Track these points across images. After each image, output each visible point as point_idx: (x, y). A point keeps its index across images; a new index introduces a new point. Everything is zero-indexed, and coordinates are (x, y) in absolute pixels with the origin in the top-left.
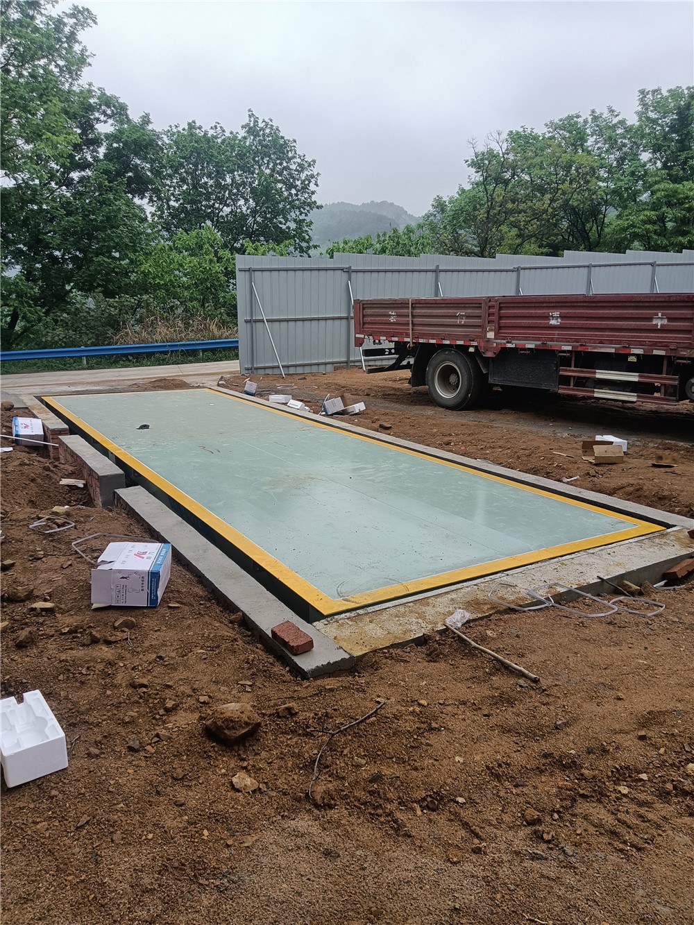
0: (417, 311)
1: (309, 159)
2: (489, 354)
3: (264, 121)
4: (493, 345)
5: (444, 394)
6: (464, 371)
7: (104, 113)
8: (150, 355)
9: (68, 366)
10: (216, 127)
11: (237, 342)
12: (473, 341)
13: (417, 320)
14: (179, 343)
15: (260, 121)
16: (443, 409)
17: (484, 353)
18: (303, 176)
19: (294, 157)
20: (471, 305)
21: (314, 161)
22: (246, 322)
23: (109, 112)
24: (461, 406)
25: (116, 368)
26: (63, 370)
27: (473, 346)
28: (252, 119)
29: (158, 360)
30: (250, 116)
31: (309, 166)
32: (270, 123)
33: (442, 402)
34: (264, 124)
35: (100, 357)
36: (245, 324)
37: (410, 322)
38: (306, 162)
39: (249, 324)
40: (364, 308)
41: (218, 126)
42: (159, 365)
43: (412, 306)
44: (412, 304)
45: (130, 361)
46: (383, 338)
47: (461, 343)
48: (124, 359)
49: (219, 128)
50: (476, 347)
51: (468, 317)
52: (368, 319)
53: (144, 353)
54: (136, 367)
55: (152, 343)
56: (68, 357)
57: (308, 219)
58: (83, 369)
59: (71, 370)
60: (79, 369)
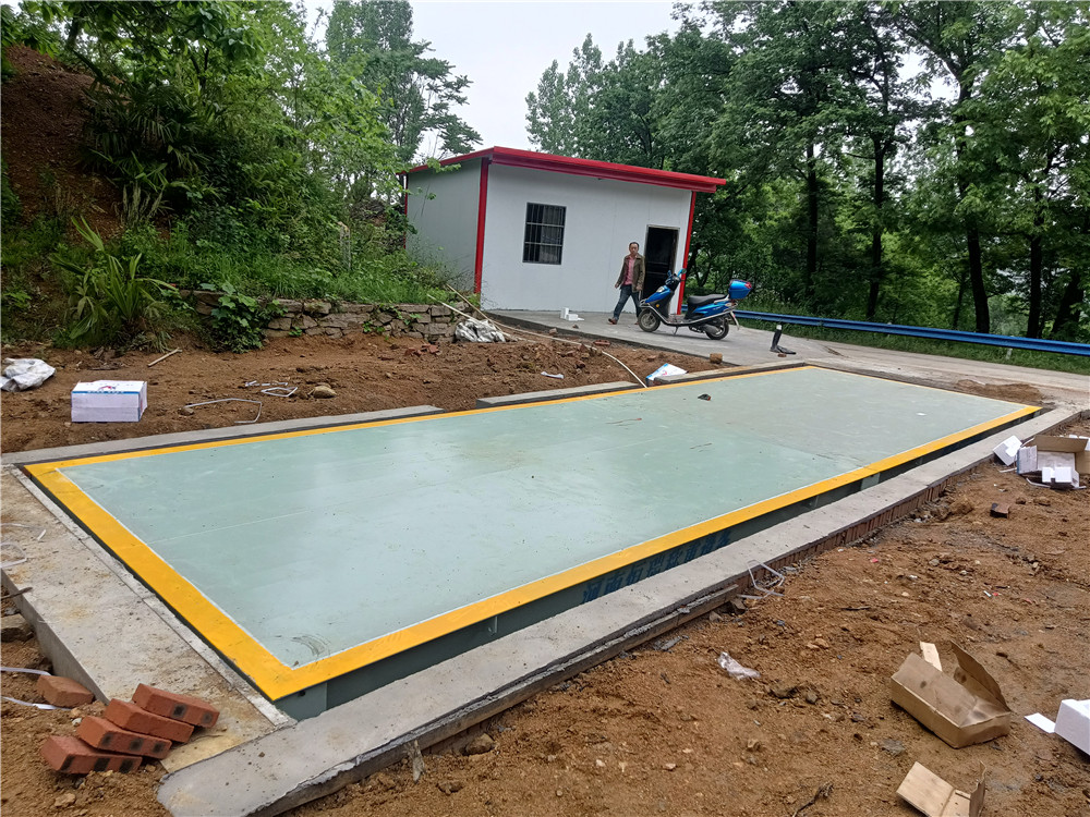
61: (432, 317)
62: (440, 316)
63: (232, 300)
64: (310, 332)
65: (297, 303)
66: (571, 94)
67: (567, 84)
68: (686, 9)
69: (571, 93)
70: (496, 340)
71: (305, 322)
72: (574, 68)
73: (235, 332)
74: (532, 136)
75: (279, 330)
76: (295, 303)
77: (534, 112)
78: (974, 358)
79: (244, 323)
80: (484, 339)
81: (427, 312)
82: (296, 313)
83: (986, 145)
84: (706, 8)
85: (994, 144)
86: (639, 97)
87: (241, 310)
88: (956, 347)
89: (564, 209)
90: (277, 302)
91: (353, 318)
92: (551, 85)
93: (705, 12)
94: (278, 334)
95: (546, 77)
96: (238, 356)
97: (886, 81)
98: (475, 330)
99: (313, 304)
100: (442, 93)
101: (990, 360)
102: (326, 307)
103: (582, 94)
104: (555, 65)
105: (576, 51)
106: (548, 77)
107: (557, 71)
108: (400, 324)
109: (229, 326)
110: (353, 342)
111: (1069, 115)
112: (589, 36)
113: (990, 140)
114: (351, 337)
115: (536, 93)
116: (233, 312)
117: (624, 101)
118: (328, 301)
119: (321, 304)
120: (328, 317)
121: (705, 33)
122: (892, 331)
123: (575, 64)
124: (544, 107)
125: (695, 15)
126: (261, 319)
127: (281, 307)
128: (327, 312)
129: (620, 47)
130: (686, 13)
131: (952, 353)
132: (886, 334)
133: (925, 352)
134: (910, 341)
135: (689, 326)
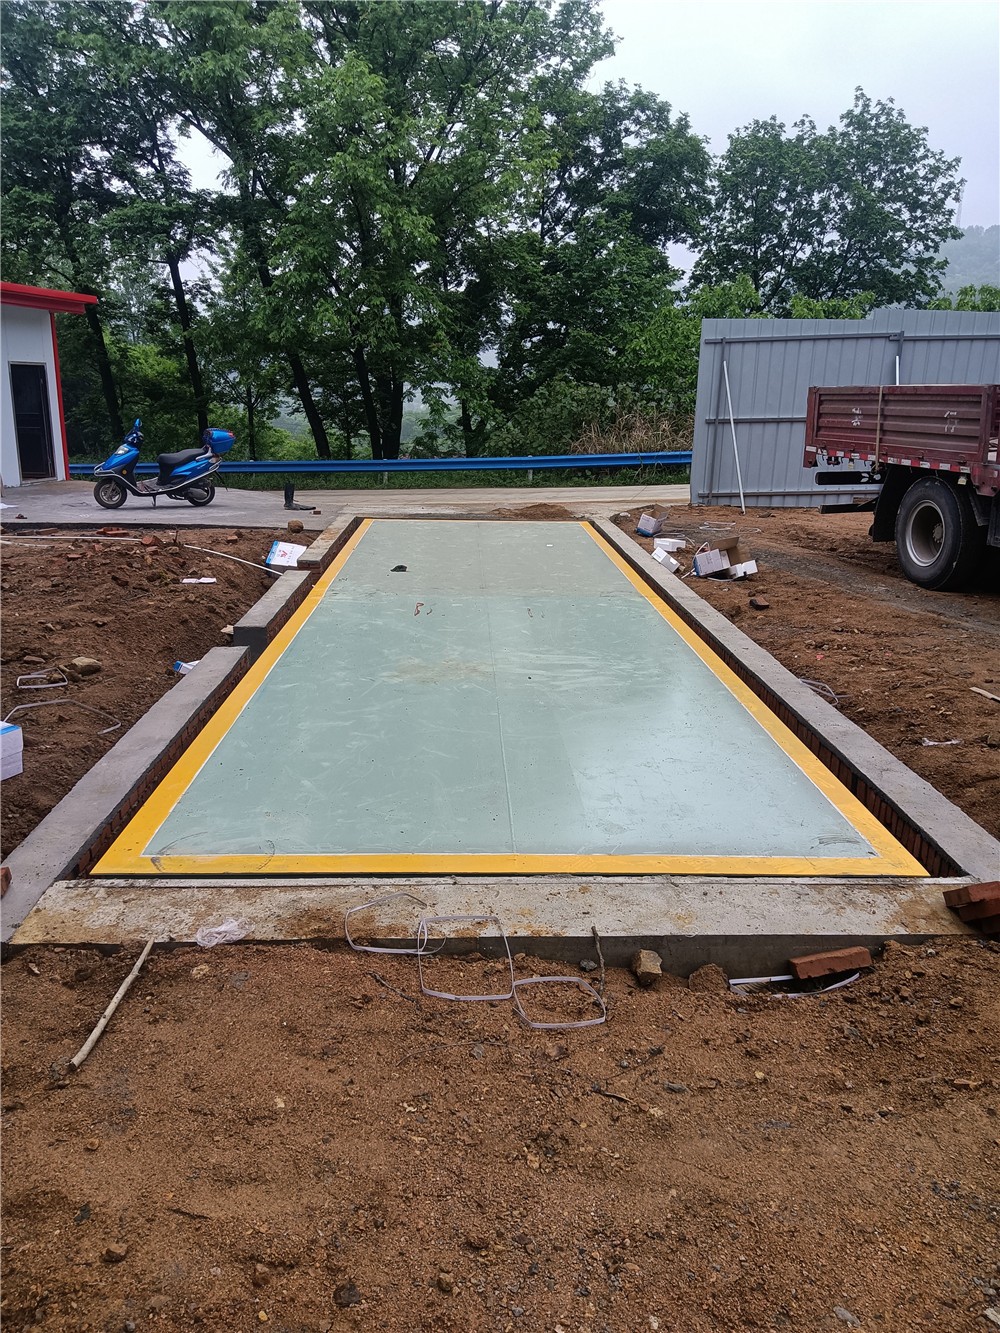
0: (892, 408)
1: (949, 157)
2: (986, 491)
3: (879, 103)
4: (993, 473)
5: (918, 559)
6: (949, 520)
7: (637, 121)
8: (614, 470)
9: (508, 481)
10: (803, 122)
11: (690, 456)
12: (964, 464)
13: (890, 424)
14: (656, 454)
15: (873, 104)
16: (910, 585)
17: (978, 487)
18: (936, 186)
19: (925, 157)
20: (967, 399)
21: (958, 160)
22: (709, 422)
23: (643, 117)
24: (938, 583)
25: (567, 486)
26: (501, 486)
27: (963, 474)
28: (861, 103)
29: (624, 476)
30: (857, 98)
31: (948, 169)
32: (890, 105)
33: (914, 572)
34: (879, 107)
35: (550, 470)
36: (706, 426)
37: (878, 428)
38: (944, 162)
39: (712, 427)
40: (821, 403)
41: (807, 120)
42: (625, 484)
43: (883, 400)
44: (884, 395)
45: (586, 477)
46: (840, 454)
47: (945, 467)
48: (580, 474)
49: (807, 124)
50: (968, 476)
51: (963, 420)
52: (824, 421)
53: (607, 467)
54: (593, 486)
55: (619, 452)
56: (510, 469)
57: (939, 258)
58: (526, 486)
59: (512, 487)
60: (520, 487)
97: (162, 166)
135: (169, 494)
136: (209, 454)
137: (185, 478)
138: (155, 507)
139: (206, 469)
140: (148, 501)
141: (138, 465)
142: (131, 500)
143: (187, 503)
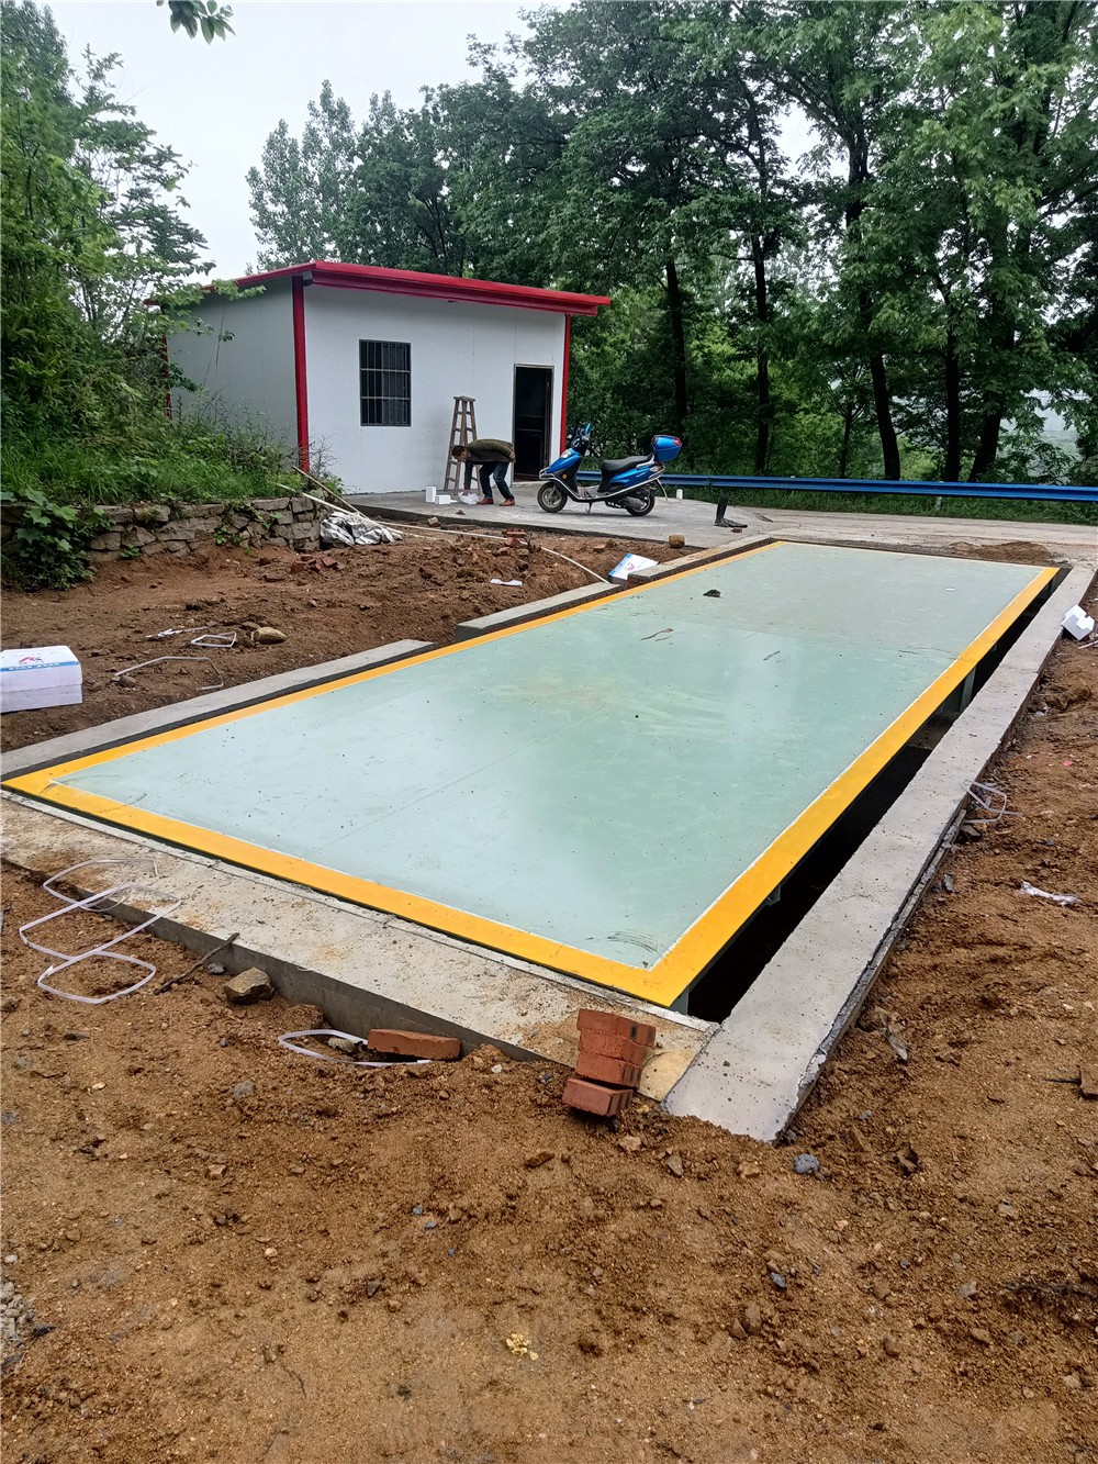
61: (295, 515)
62: (303, 513)
63: (44, 514)
64: (149, 551)
65: (126, 510)
66: (311, 169)
67: (305, 153)
68: (486, 52)
69: (313, 168)
70: (383, 540)
71: (140, 536)
72: (312, 133)
73: (51, 560)
74: (260, 232)
75: (106, 551)
76: (122, 510)
77: (259, 197)
78: (898, 512)
79: (65, 545)
80: (367, 541)
81: (287, 508)
82: (125, 524)
83: (902, 242)
84: (516, 49)
85: (909, 241)
86: (423, 175)
87: (58, 525)
88: (875, 500)
89: (408, 346)
90: (100, 510)
91: (200, 525)
92: (282, 156)
93: (513, 55)
94: (107, 557)
95: (271, 144)
96: (62, 593)
97: (762, 154)
98: (349, 529)
99: (144, 510)
100: (138, 173)
101: (917, 514)
102: (164, 512)
103: (328, 169)
104: (283, 127)
105: (311, 106)
106: (277, 143)
107: (287, 136)
108: (259, 528)
109: (42, 551)
110: (207, 560)
111: (998, 204)
112: (326, 84)
113: (906, 235)
114: (203, 552)
115: (261, 168)
116: (45, 530)
117: (402, 183)
118: (165, 504)
119: (158, 508)
120: (169, 526)
121: (518, 85)
122: (796, 487)
123: (314, 125)
124: (276, 191)
125: (500, 59)
126: (82, 537)
127: (106, 517)
128: (166, 519)
129: (374, 102)
130: (489, 57)
131: (872, 508)
132: (789, 491)
133: (840, 510)
134: (820, 496)
135: (607, 500)
136: (652, 462)
137: (623, 486)
138: (589, 514)
139: (646, 477)
140: (584, 507)
141: (579, 472)
142: (570, 505)
143: (625, 511)
